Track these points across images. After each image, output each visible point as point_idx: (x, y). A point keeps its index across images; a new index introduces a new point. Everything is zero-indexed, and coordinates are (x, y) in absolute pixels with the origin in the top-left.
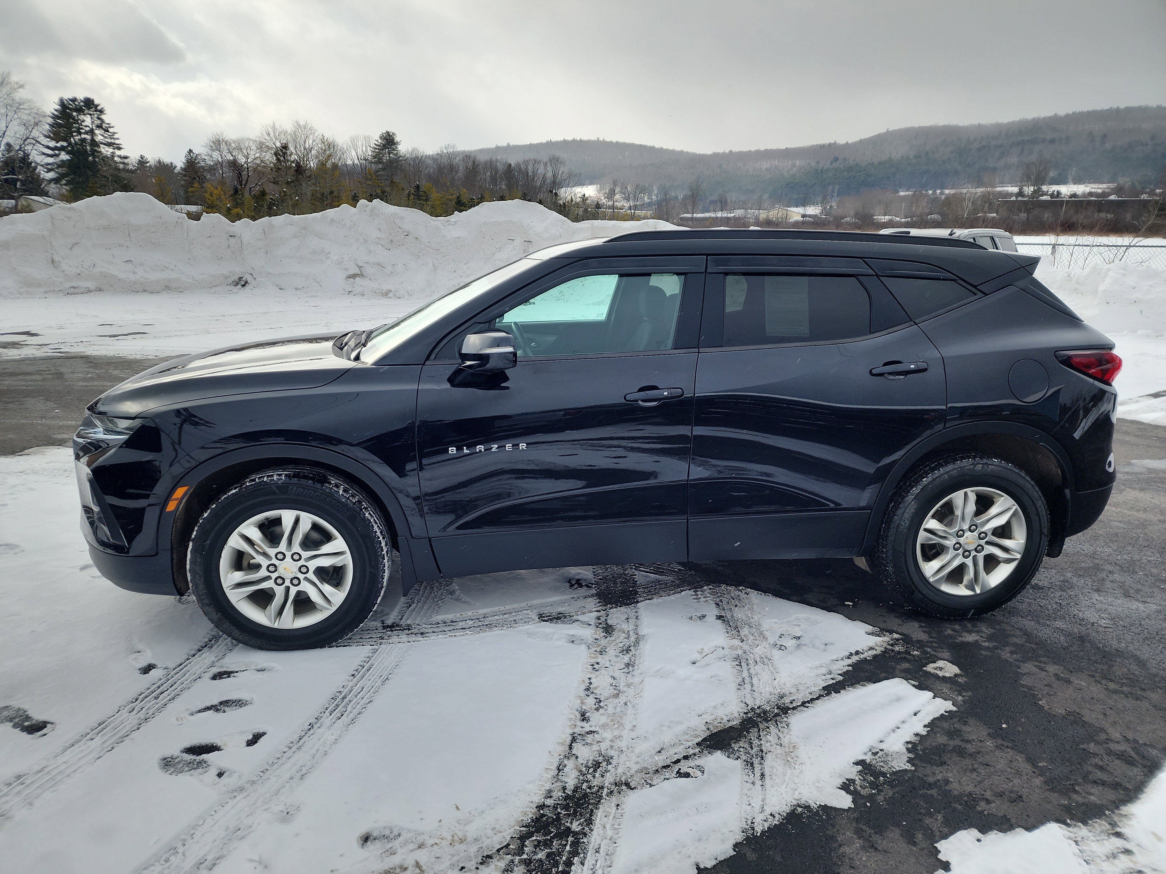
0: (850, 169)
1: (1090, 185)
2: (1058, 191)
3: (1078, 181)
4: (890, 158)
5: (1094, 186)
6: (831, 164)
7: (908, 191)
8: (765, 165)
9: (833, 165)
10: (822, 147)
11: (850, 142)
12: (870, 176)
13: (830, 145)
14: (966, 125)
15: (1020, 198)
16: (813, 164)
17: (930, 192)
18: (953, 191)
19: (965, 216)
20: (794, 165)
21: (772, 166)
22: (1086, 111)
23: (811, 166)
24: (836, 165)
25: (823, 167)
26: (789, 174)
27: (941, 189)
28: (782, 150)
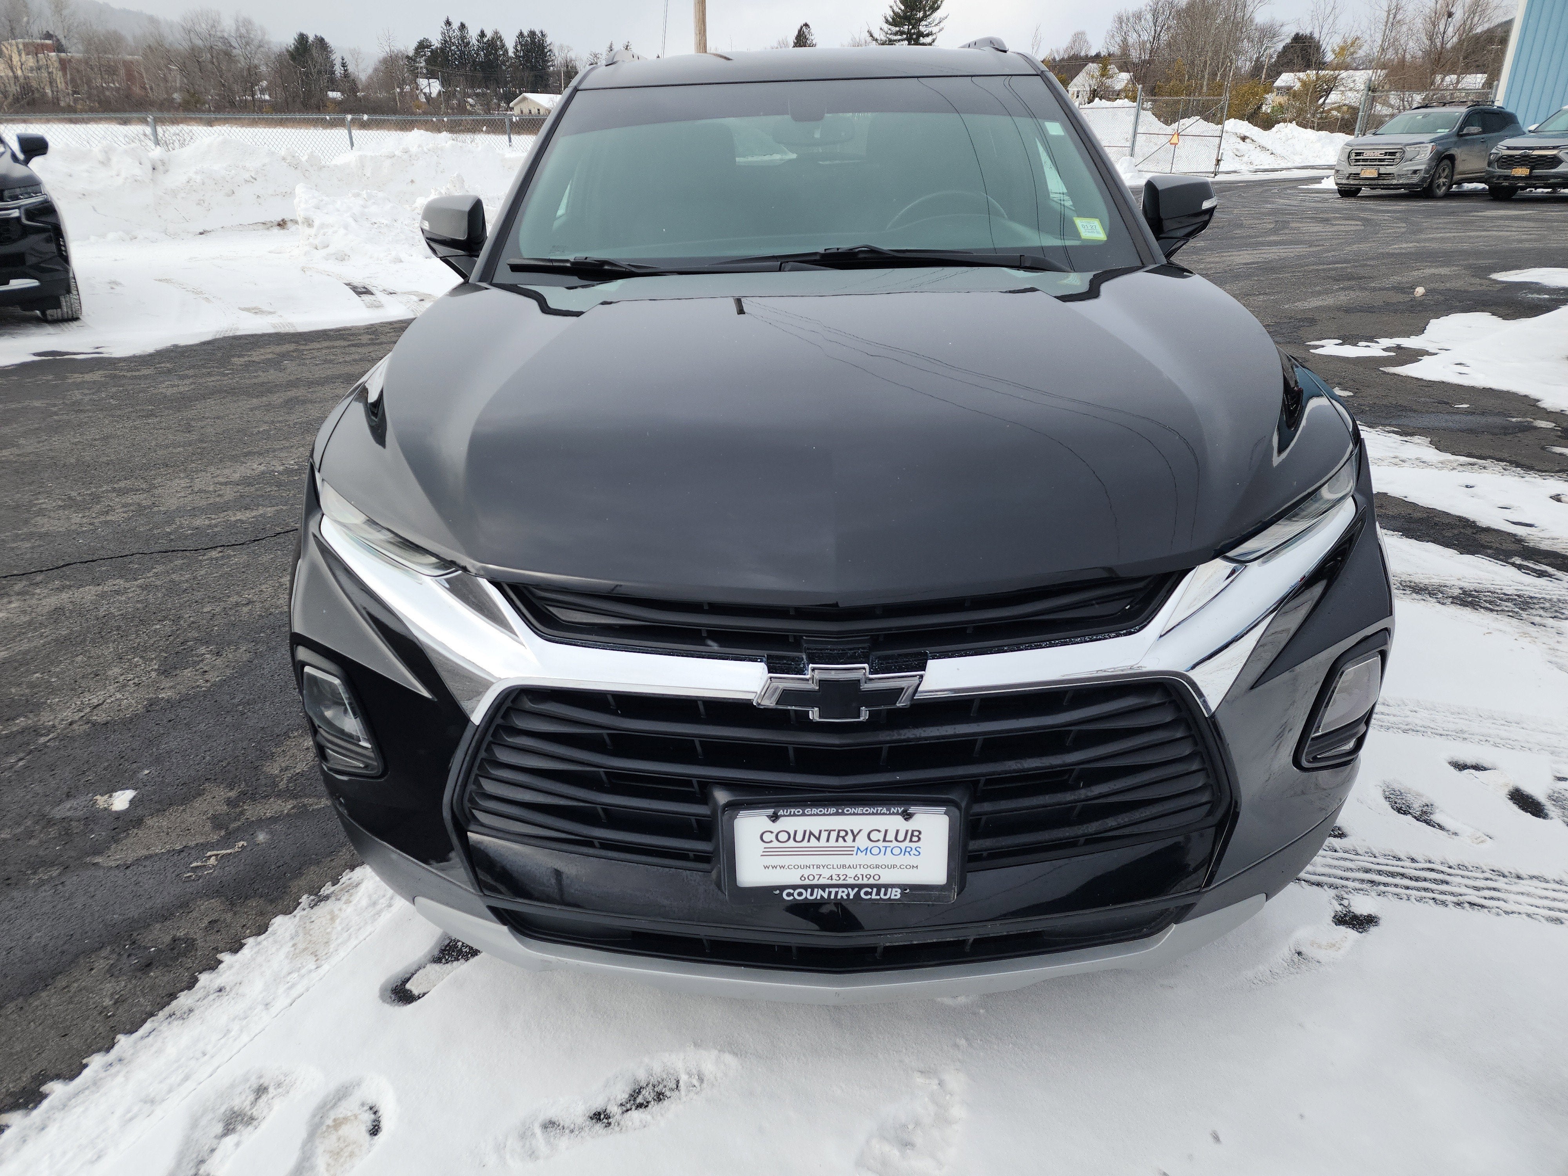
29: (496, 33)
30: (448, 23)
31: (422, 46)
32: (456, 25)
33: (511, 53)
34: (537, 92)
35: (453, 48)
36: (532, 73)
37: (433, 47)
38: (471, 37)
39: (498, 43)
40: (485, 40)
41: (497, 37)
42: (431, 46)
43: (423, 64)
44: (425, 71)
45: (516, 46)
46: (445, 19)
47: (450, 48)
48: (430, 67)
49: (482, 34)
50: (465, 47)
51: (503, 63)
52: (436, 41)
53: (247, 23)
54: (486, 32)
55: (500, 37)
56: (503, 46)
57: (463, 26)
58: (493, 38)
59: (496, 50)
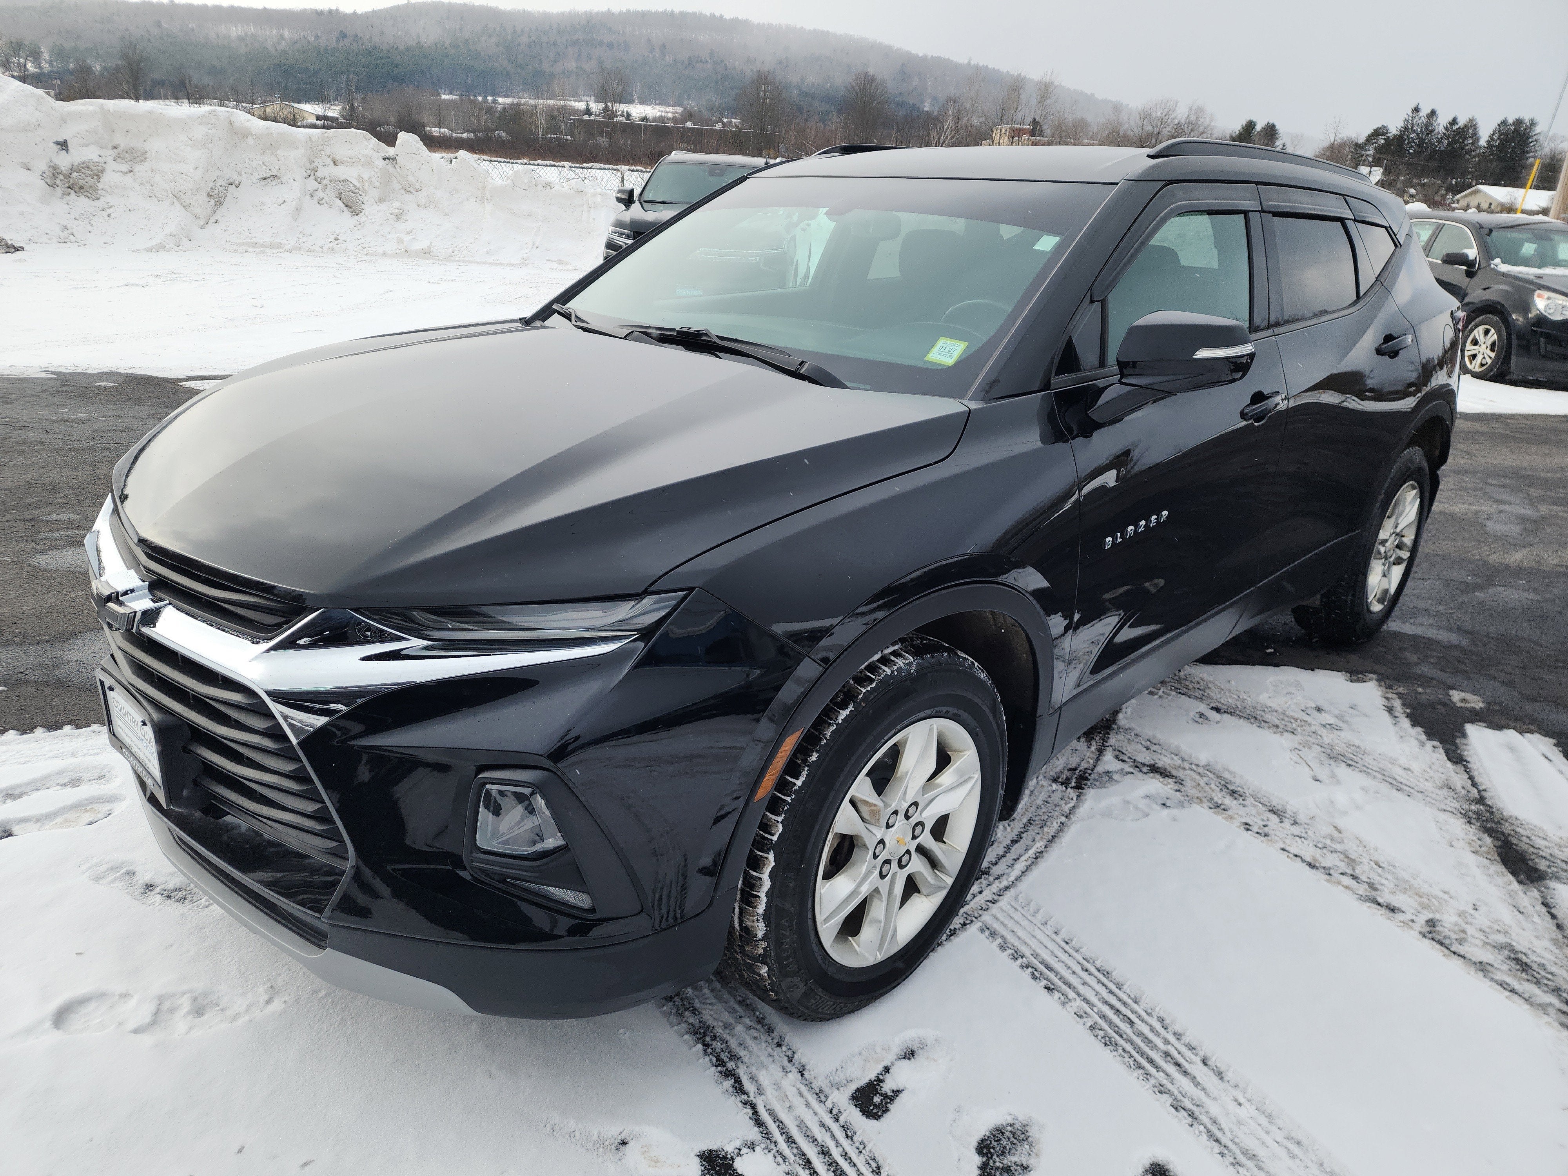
0: (368, 53)
1: (657, 107)
2: (627, 112)
3: (644, 101)
4: (419, 42)
5: (661, 109)
6: (338, 41)
7: (451, 94)
8: (236, 31)
9: (342, 44)
10: (320, 13)
11: (359, 12)
12: (397, 66)
13: (330, 12)
14: (509, 9)
15: (586, 117)
16: (311, 39)
17: (480, 99)
18: (509, 101)
19: (540, 136)
20: (282, 37)
21: (246, 34)
22: (640, 10)
23: (308, 42)
24: (346, 43)
25: (327, 46)
26: (276, 50)
27: (492, 96)
28: (257, 10)
29: (1471, 120)
30: (1416, 110)
31: (1377, 133)
32: (1424, 112)
33: (1483, 142)
34: (1500, 185)
35: (1412, 136)
36: (1503, 164)
37: (1389, 135)
38: (1439, 125)
39: (1471, 131)
40: (1455, 128)
41: (1472, 125)
42: (1387, 133)
43: (1371, 152)
44: (1370, 159)
45: (1493, 134)
46: (1413, 106)
47: (1408, 136)
48: (1378, 156)
49: (1454, 122)
50: (1427, 134)
51: (1469, 152)
52: (1394, 129)
53: (1200, 110)
54: (1458, 120)
55: (1475, 125)
56: (1475, 134)
57: (1433, 113)
58: (1465, 126)
59: (1465, 138)
